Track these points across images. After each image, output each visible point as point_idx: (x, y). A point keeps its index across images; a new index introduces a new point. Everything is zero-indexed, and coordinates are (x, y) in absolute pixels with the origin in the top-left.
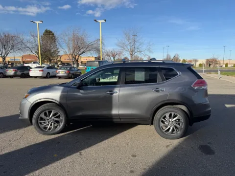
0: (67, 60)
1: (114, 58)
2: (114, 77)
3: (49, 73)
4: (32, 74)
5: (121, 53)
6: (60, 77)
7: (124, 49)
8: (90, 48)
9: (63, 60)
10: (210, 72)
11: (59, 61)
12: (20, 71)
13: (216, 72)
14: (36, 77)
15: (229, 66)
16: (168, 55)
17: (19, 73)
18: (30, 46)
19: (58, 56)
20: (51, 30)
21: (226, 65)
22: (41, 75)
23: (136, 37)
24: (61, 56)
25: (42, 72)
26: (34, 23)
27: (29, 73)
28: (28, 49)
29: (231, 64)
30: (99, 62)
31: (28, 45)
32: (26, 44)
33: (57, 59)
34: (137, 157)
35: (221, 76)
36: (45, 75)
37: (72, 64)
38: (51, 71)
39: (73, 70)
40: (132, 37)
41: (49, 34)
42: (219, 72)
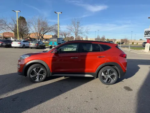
0: (34, 37)
1: (65, 36)
2: (67, 48)
3: (24, 45)
4: (13, 45)
5: (69, 33)
6: (31, 48)
7: (72, 31)
8: (51, 30)
9: (31, 36)
10: (124, 47)
11: (28, 37)
12: (5, 43)
13: (128, 47)
14: (16, 47)
15: (134, 43)
16: (98, 36)
17: (4, 44)
18: (11, 27)
19: (28, 34)
20: (23, 17)
21: (133, 43)
22: (19, 46)
23: (79, 24)
24: (30, 34)
25: (20, 44)
26: (15, 11)
27: (11, 45)
28: (10, 28)
29: (136, 42)
30: (58, 39)
31: (10, 26)
32: (8, 25)
33: (27, 36)
34: (92, 92)
35: (131, 50)
36: (22, 46)
37: (37, 39)
38: (25, 43)
39: (40, 44)
40: (76, 24)
41: (22, 19)
42: (130, 47)
